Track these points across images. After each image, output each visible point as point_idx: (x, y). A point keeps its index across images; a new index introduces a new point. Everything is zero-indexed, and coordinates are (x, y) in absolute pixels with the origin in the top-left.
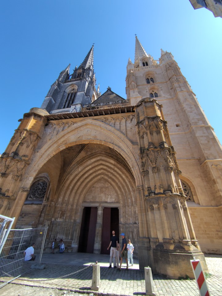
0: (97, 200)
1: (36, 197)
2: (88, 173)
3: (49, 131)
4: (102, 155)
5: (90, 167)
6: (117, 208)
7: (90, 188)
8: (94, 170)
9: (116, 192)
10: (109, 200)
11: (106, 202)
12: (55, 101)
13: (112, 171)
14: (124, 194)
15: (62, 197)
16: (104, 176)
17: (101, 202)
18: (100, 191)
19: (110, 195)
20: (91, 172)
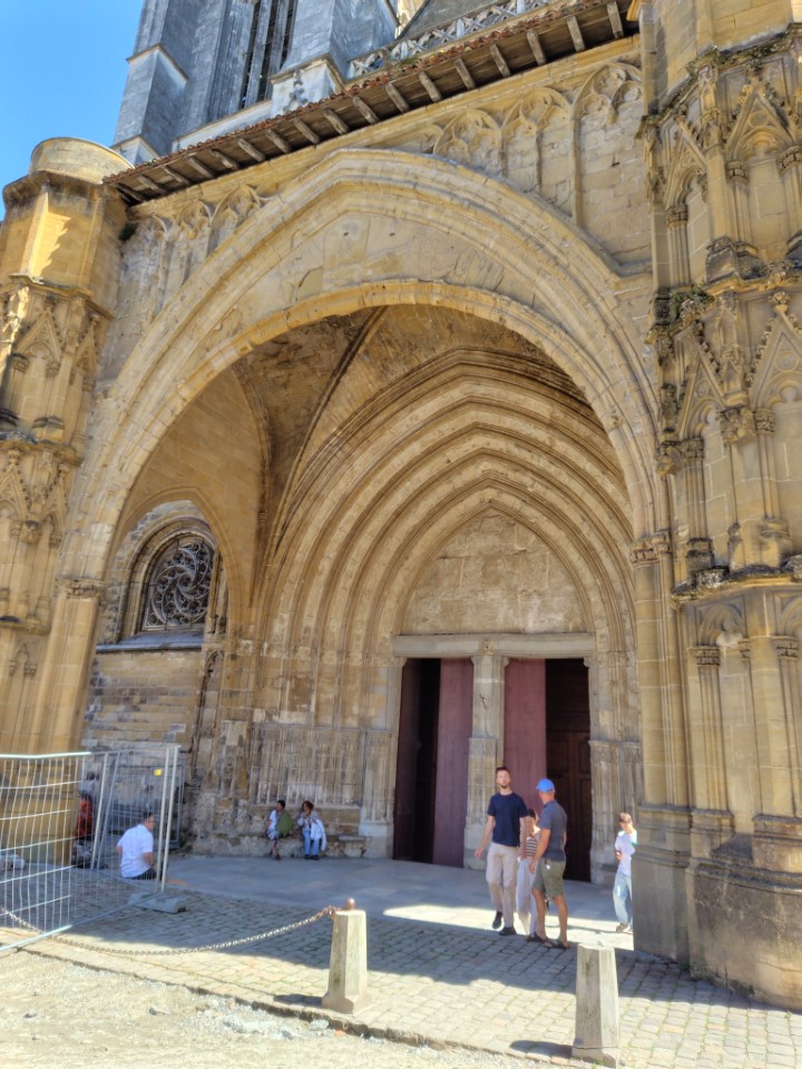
0: (469, 622)
1: (178, 617)
2: (410, 486)
3: (143, 271)
4: (470, 370)
5: (416, 449)
6: (581, 661)
7: (427, 561)
8: (438, 464)
9: (573, 577)
10: (531, 623)
11: (518, 633)
12: (186, 76)
13: (541, 462)
14: (618, 587)
15: (286, 616)
16: (501, 491)
17: (487, 634)
18: (484, 575)
19: (540, 595)
20: (423, 475)
